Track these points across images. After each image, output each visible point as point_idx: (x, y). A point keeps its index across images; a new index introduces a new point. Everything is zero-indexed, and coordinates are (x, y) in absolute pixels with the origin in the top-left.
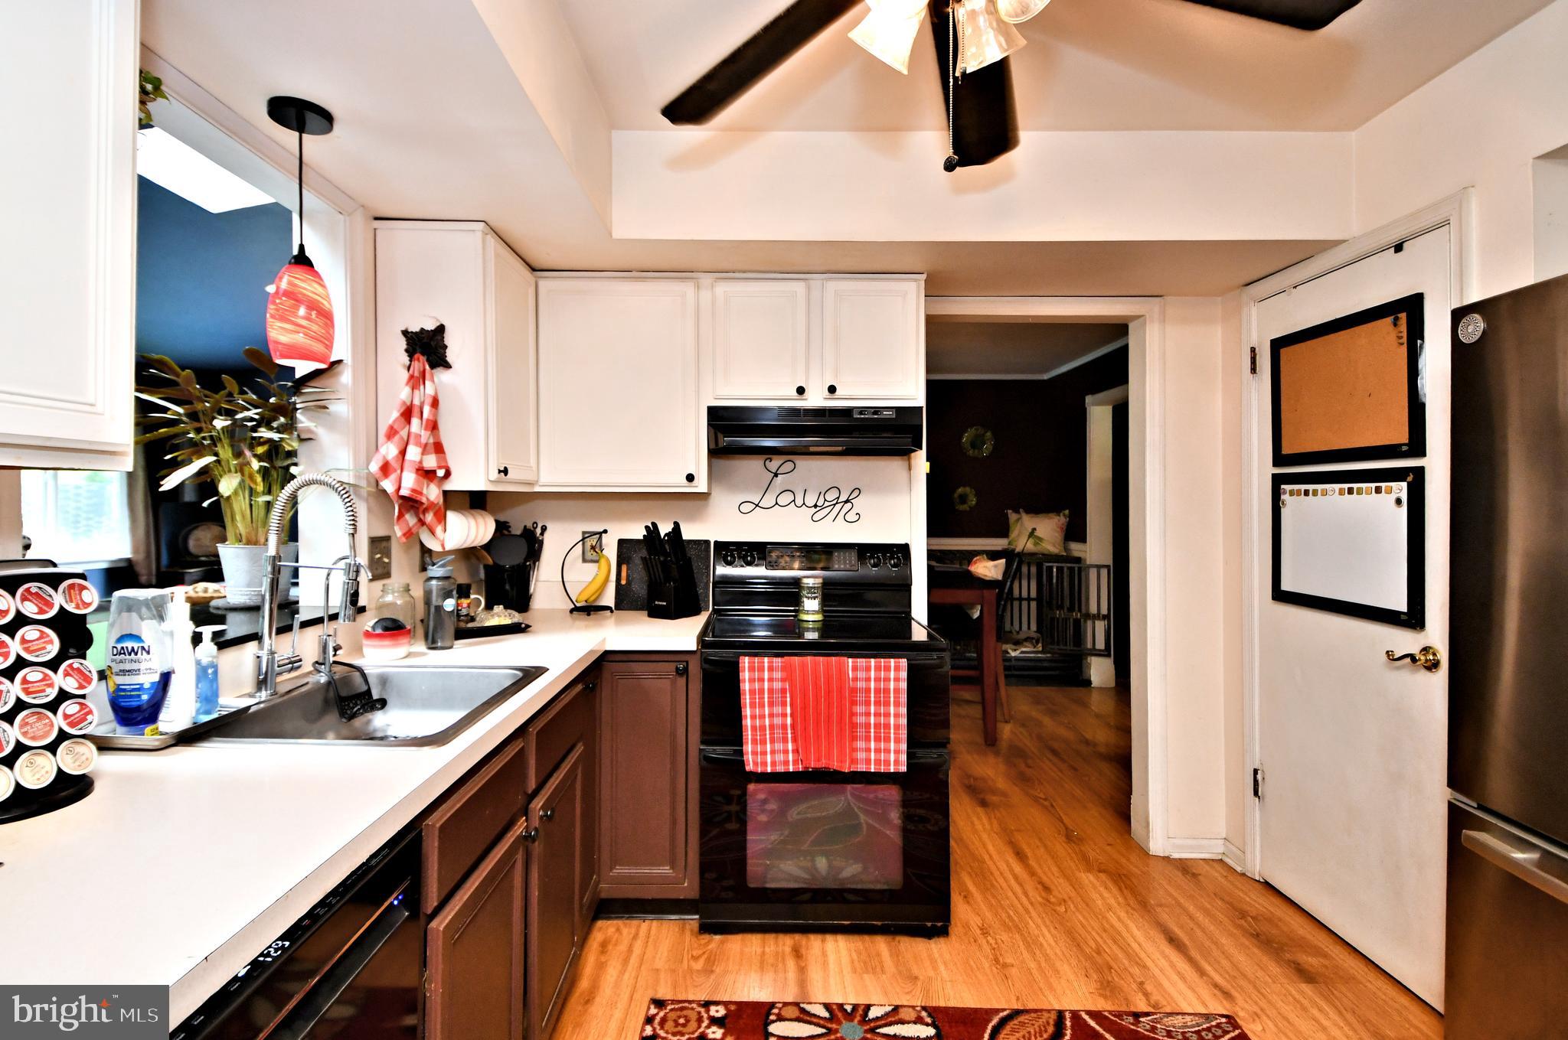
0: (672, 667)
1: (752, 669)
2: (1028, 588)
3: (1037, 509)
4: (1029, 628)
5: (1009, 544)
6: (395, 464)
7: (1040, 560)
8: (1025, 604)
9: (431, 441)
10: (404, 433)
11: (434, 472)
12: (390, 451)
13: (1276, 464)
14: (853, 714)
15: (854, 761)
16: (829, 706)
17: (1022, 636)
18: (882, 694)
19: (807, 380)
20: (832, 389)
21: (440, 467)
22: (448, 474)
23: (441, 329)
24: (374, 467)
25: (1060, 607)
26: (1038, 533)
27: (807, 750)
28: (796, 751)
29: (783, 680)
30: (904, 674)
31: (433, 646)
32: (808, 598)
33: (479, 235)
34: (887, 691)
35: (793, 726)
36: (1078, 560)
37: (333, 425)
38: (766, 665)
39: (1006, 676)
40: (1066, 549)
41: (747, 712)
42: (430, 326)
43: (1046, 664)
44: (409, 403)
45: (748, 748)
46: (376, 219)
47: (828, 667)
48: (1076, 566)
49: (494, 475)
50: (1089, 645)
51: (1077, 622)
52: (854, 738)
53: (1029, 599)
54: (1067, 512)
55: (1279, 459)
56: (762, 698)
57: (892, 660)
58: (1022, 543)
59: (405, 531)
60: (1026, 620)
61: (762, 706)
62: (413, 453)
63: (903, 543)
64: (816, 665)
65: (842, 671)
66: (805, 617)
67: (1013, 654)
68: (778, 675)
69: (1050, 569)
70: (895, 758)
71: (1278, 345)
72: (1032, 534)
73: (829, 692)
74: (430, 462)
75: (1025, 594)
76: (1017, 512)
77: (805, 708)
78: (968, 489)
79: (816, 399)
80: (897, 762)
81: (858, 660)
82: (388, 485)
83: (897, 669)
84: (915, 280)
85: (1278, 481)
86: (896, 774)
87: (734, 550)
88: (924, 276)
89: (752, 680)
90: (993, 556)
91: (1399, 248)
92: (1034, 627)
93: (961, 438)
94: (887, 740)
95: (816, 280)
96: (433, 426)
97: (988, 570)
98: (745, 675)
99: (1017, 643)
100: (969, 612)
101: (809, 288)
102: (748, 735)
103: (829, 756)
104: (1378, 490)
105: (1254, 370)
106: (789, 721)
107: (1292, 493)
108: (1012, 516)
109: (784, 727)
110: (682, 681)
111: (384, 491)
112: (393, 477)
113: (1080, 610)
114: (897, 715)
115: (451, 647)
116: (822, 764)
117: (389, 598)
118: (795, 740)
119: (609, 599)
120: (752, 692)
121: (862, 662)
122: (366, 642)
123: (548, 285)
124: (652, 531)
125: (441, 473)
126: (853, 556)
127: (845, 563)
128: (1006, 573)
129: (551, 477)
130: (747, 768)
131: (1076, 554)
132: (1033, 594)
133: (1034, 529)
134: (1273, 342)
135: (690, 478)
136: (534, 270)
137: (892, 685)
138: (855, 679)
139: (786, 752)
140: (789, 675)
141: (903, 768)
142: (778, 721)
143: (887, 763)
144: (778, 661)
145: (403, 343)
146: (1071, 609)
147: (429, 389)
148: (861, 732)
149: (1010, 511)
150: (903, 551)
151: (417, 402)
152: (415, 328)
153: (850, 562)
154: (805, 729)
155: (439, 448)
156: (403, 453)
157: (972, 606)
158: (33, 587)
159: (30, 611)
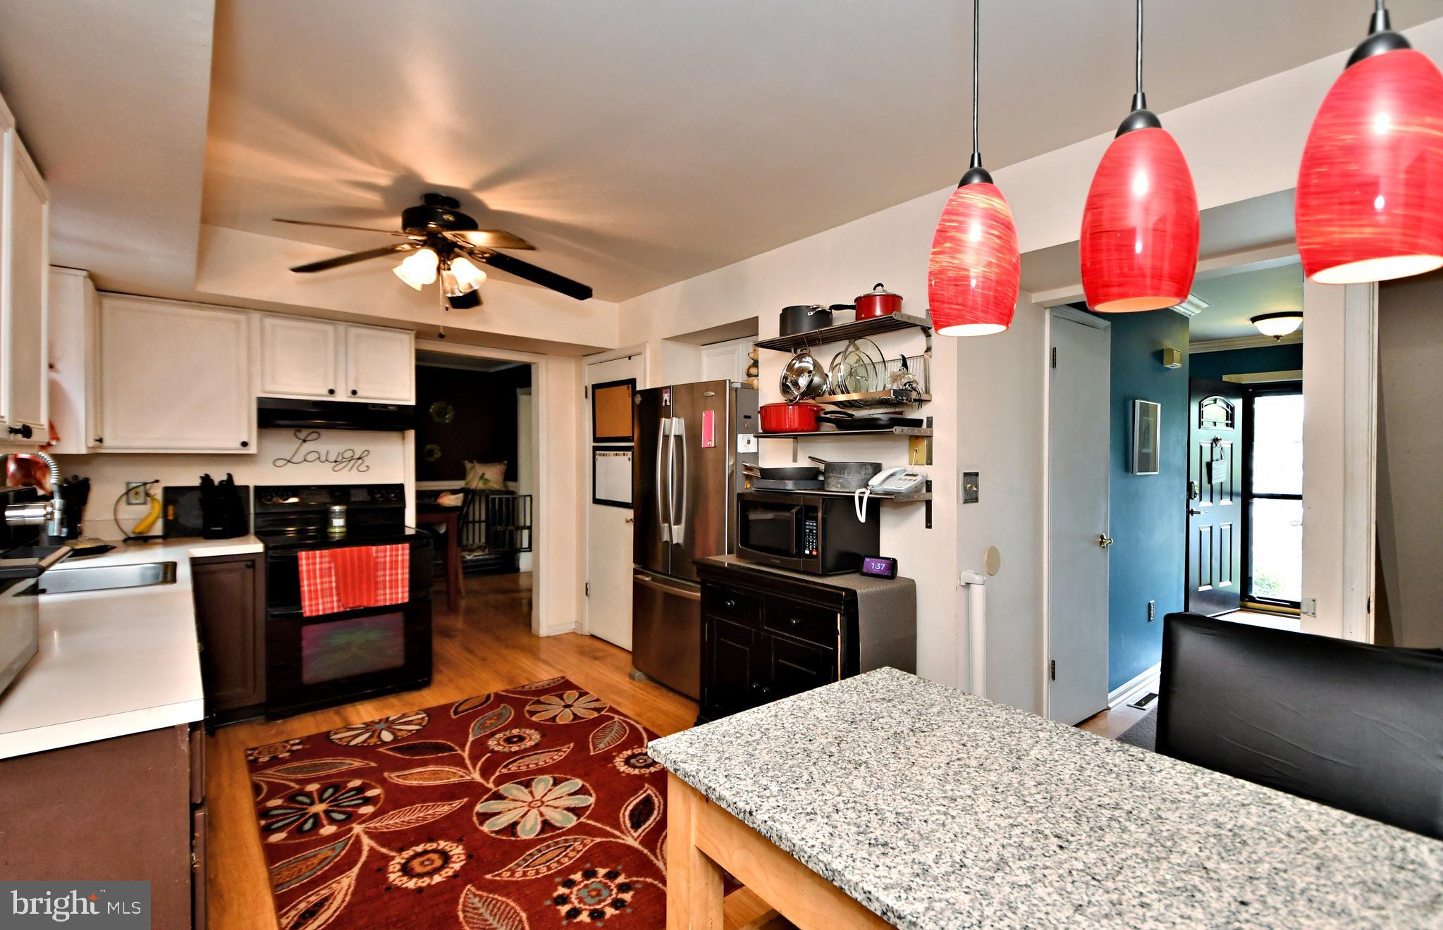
0: (243, 565)
1: (308, 558)
2: (479, 511)
3: (487, 460)
4: (480, 541)
5: (467, 484)
7: (485, 494)
8: (477, 525)
13: (594, 441)
14: (377, 576)
15: (378, 601)
16: (361, 572)
17: (475, 546)
18: (394, 563)
19: (336, 384)
20: (355, 391)
25: (500, 524)
26: (486, 476)
27: (347, 598)
28: (339, 601)
29: (330, 562)
30: (407, 552)
32: (336, 518)
33: (78, 278)
34: (397, 561)
35: (337, 588)
36: (513, 493)
38: (317, 555)
39: (464, 573)
40: (505, 486)
41: (305, 582)
43: (491, 562)
45: (306, 602)
47: (360, 553)
48: (511, 496)
49: (92, 443)
50: (519, 546)
51: (511, 533)
52: (376, 589)
53: (480, 522)
54: (506, 462)
55: (596, 439)
56: (315, 574)
57: (398, 545)
58: (476, 484)
60: (478, 535)
61: (315, 578)
63: (399, 483)
64: (351, 552)
65: (369, 554)
66: (333, 530)
67: (469, 558)
68: (326, 559)
69: (494, 499)
70: (402, 595)
71: (595, 387)
72: (482, 477)
73: (360, 567)
75: (477, 518)
76: (471, 462)
77: (345, 576)
78: (433, 446)
79: (342, 397)
80: (403, 598)
81: (377, 546)
83: (403, 549)
85: (595, 449)
86: (403, 604)
87: (272, 491)
89: (308, 564)
90: (454, 492)
91: (630, 358)
92: (483, 540)
93: (429, 408)
94: (397, 586)
95: (341, 327)
97: (449, 501)
98: (303, 562)
99: (472, 551)
100: (438, 529)
101: (336, 330)
102: (306, 595)
103: (361, 600)
104: (624, 454)
105: (586, 397)
106: (334, 585)
107: (600, 455)
108: (468, 465)
109: (331, 588)
110: (250, 571)
113: (513, 524)
114: (403, 574)
116: (357, 605)
118: (338, 594)
119: (158, 529)
120: (308, 571)
121: (381, 548)
123: (110, 303)
124: (206, 479)
127: (360, 498)
128: (464, 502)
130: (305, 615)
131: (511, 489)
132: (483, 518)
133: (483, 474)
134: (593, 385)
135: (245, 444)
137: (400, 558)
138: (377, 557)
139: (332, 601)
140: (333, 558)
141: (407, 600)
142: (326, 585)
143: (397, 599)
144: (326, 552)
146: (507, 525)
148: (381, 585)
149: (466, 462)
150: (399, 489)
153: (363, 496)
154: (345, 588)
157: (440, 524)
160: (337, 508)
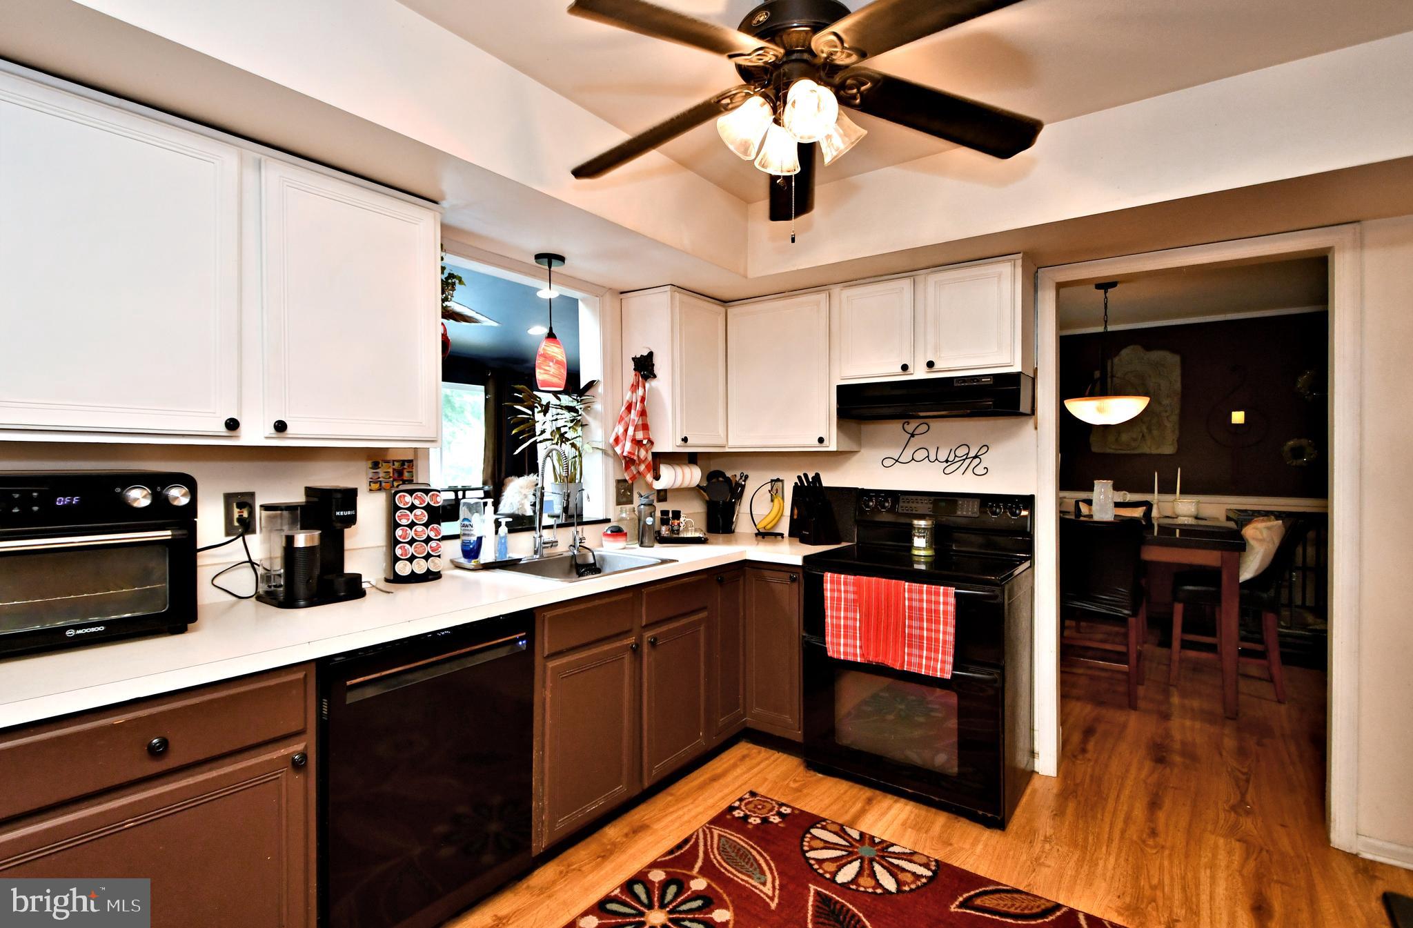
0: (788, 575)
1: (832, 582)
6: (621, 437)
9: (640, 423)
10: (627, 419)
11: (641, 441)
12: (620, 429)
14: (907, 627)
15: (910, 663)
16: (888, 616)
18: (933, 616)
19: (906, 357)
20: (930, 364)
21: (644, 439)
22: (652, 443)
23: (651, 354)
24: (612, 440)
27: (868, 647)
28: (861, 647)
30: (952, 600)
31: (642, 545)
32: (919, 537)
33: (669, 293)
34: (937, 611)
35: (860, 627)
37: (594, 414)
38: (842, 580)
41: (828, 613)
42: (645, 354)
44: (630, 401)
45: (829, 639)
46: (622, 293)
47: (888, 587)
49: (679, 442)
52: (906, 644)
56: (840, 604)
57: (942, 588)
59: (631, 476)
61: (839, 609)
62: (631, 431)
63: (1029, 494)
64: (878, 584)
65: (900, 591)
66: (916, 552)
68: (851, 588)
70: (941, 666)
73: (888, 607)
74: (640, 435)
77: (870, 617)
78: (1304, 442)
79: (919, 373)
80: (942, 670)
81: (914, 584)
82: (618, 450)
83: (946, 594)
84: (1009, 260)
86: (945, 680)
87: (873, 496)
88: (1021, 255)
89: (832, 590)
94: (937, 651)
95: (920, 278)
96: (643, 413)
98: (828, 586)
102: (829, 629)
103: (886, 654)
106: (857, 623)
109: (854, 627)
110: (794, 586)
111: (615, 453)
112: (620, 445)
114: (946, 633)
115: (652, 547)
116: (880, 659)
117: (624, 515)
118: (861, 638)
119: (784, 527)
120: (832, 598)
121: (916, 586)
122: (604, 538)
123: (733, 311)
125: (645, 442)
126: (977, 503)
127: (968, 511)
129: (739, 441)
130: (828, 653)
135: (821, 440)
136: (724, 302)
137: (941, 607)
138: (910, 599)
139: (855, 647)
140: (859, 589)
141: (948, 676)
142: (850, 623)
143: (935, 670)
144: (851, 578)
145: (632, 365)
147: (640, 392)
148: (915, 641)
150: (1024, 501)
151: (634, 400)
152: (638, 356)
153: (973, 508)
154: (868, 631)
155: (645, 427)
156: (626, 431)
158: (419, 494)
159: (417, 503)
160: (922, 523)
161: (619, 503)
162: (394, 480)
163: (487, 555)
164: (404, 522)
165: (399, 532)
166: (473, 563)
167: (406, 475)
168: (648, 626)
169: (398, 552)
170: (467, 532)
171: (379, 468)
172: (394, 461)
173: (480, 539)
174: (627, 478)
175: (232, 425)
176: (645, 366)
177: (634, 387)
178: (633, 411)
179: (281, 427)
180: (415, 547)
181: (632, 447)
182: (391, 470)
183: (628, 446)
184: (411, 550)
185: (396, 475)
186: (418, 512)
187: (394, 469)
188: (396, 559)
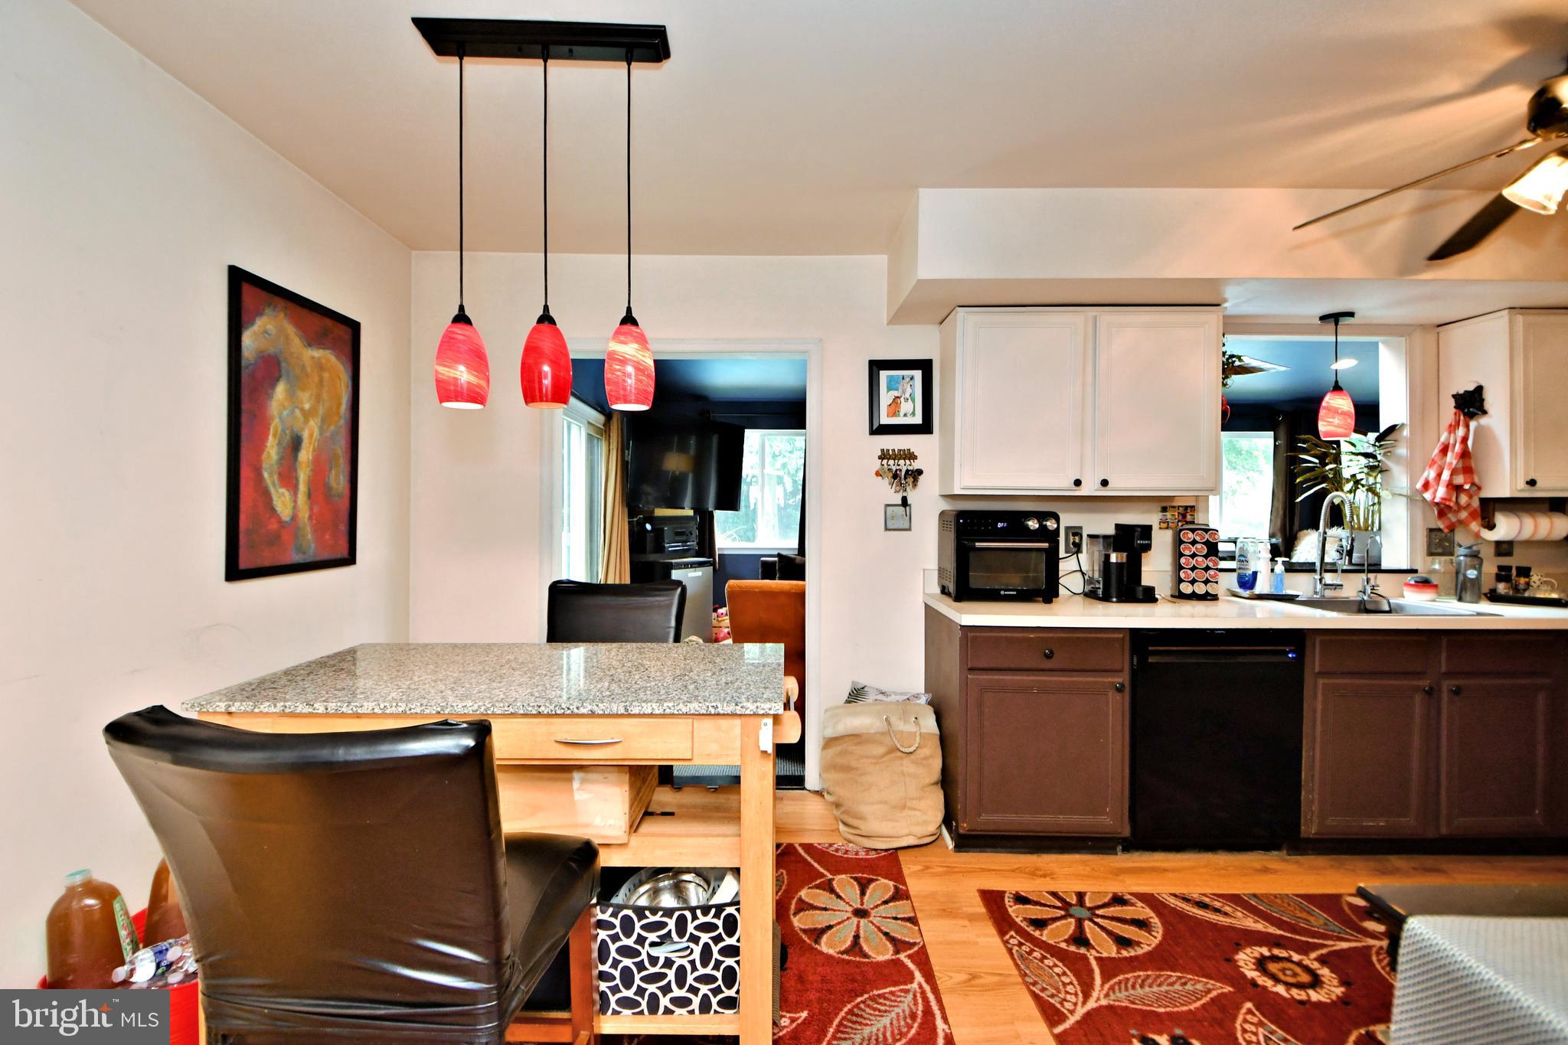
6: (1432, 482)
9: (1460, 465)
10: (1440, 463)
11: (1462, 486)
12: (1431, 474)
21: (1466, 483)
22: (1479, 488)
23: (1480, 388)
24: (1419, 485)
31: (1460, 599)
33: (1506, 318)
37: (1398, 460)
42: (1471, 388)
44: (1447, 443)
46: (1439, 326)
49: (1522, 486)
59: (1447, 525)
62: (1446, 476)
74: (1459, 480)
82: (1428, 496)
96: (1465, 455)
111: (1424, 499)
112: (1431, 491)
115: (1477, 602)
117: (1436, 567)
122: (1405, 588)
125: (1468, 487)
145: (1452, 402)
147: (1461, 432)
151: (1452, 442)
152: (1461, 392)
155: (1468, 470)
156: (1439, 475)
158: (1200, 532)
159: (1198, 539)
161: (1430, 554)
162: (1179, 521)
163: (1261, 587)
164: (1187, 553)
165: (1183, 560)
166: (1247, 593)
167: (1189, 518)
168: (1449, 674)
169: (1182, 575)
170: (1242, 567)
171: (1167, 511)
172: (1179, 507)
173: (1255, 574)
174: (1442, 527)
175: (1078, 483)
176: (1471, 403)
177: (1453, 428)
178: (1449, 454)
179: (1105, 483)
180: (1196, 573)
181: (1448, 492)
182: (1176, 514)
183: (1441, 492)
184: (1193, 575)
185: (1180, 518)
186: (1199, 546)
187: (1179, 513)
188: (1180, 581)
